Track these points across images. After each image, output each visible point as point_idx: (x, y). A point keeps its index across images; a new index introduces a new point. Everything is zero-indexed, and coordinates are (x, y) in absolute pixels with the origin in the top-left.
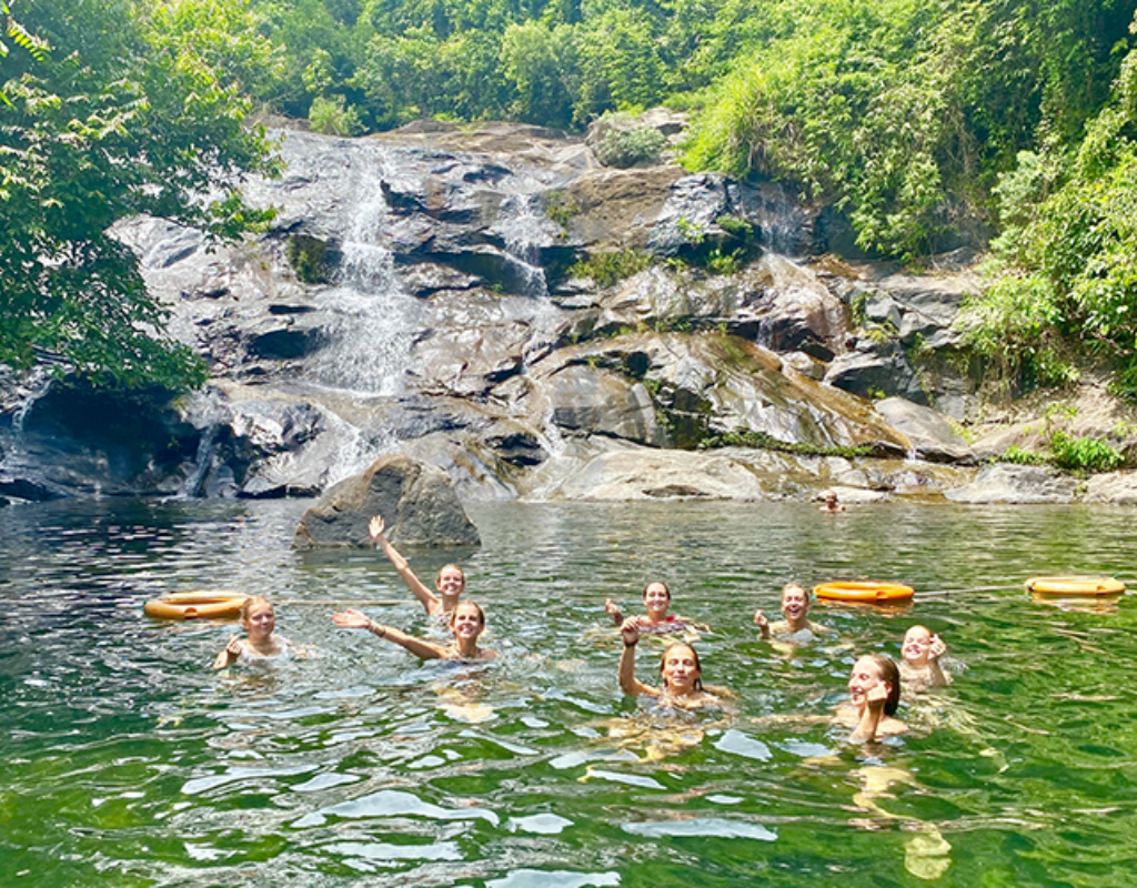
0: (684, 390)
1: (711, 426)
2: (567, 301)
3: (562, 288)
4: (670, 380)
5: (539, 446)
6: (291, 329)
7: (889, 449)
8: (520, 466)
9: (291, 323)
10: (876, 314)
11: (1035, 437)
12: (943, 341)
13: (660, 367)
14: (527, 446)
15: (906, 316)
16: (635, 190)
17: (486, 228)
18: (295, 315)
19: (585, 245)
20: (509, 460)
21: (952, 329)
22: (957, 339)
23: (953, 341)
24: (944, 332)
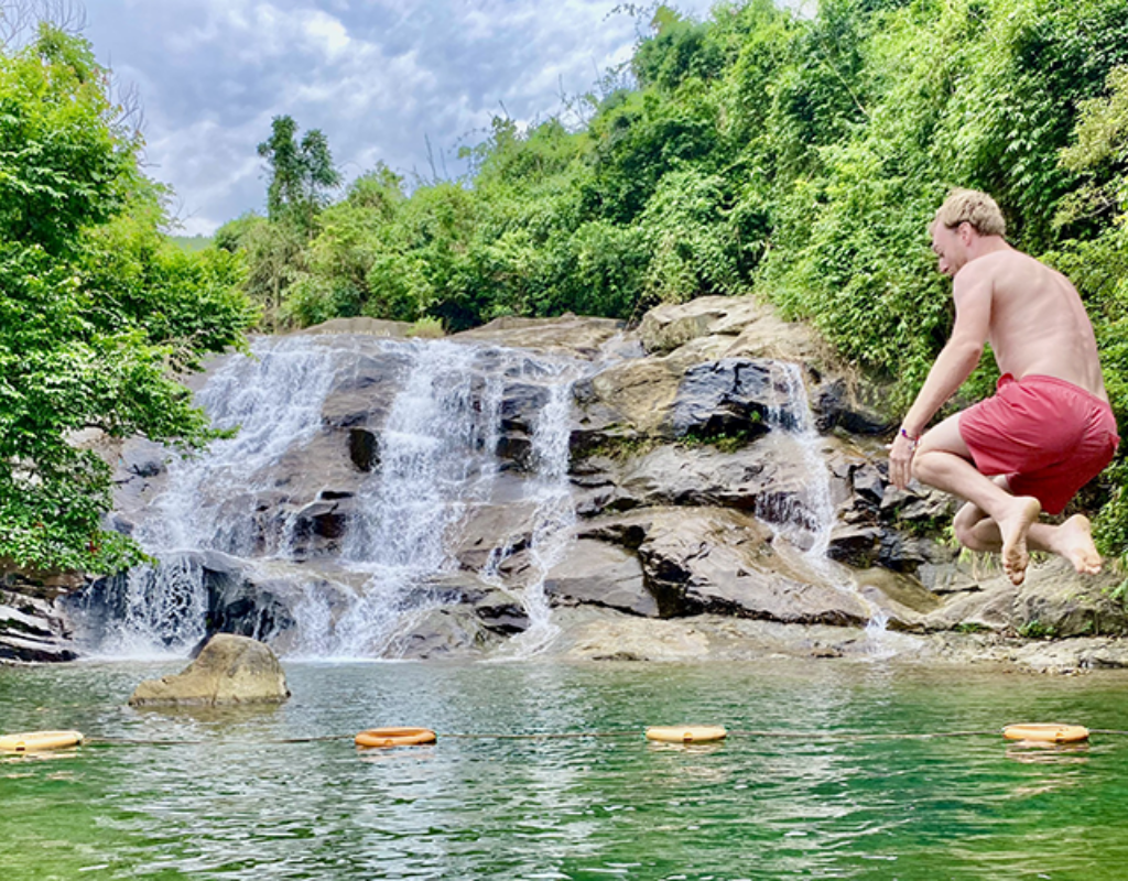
0: (668, 562)
1: (688, 595)
2: (585, 480)
3: (581, 468)
4: (658, 552)
5: (526, 616)
6: (334, 512)
7: (850, 617)
8: (502, 634)
9: (335, 507)
10: (862, 487)
11: (984, 606)
12: (922, 511)
13: (652, 540)
14: (512, 615)
15: (888, 488)
16: (651, 378)
17: (518, 416)
18: (339, 500)
19: (605, 429)
20: (492, 629)
21: (930, 499)
22: (934, 509)
23: (929, 511)
24: (922, 502)
